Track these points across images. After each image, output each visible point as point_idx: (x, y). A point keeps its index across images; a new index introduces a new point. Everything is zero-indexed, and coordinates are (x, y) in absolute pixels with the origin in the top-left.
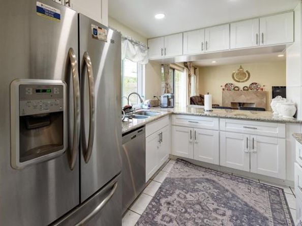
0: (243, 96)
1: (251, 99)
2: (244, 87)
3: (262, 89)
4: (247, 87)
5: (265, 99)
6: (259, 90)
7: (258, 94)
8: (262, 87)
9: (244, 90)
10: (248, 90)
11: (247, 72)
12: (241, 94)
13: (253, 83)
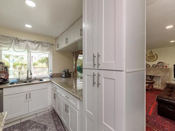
0: (152, 71)
1: (158, 73)
2: (153, 65)
3: (166, 67)
4: (155, 65)
5: (168, 74)
6: (165, 67)
7: (163, 70)
8: (166, 65)
9: (153, 67)
10: (156, 67)
11: (155, 54)
12: (151, 70)
13: (159, 62)
